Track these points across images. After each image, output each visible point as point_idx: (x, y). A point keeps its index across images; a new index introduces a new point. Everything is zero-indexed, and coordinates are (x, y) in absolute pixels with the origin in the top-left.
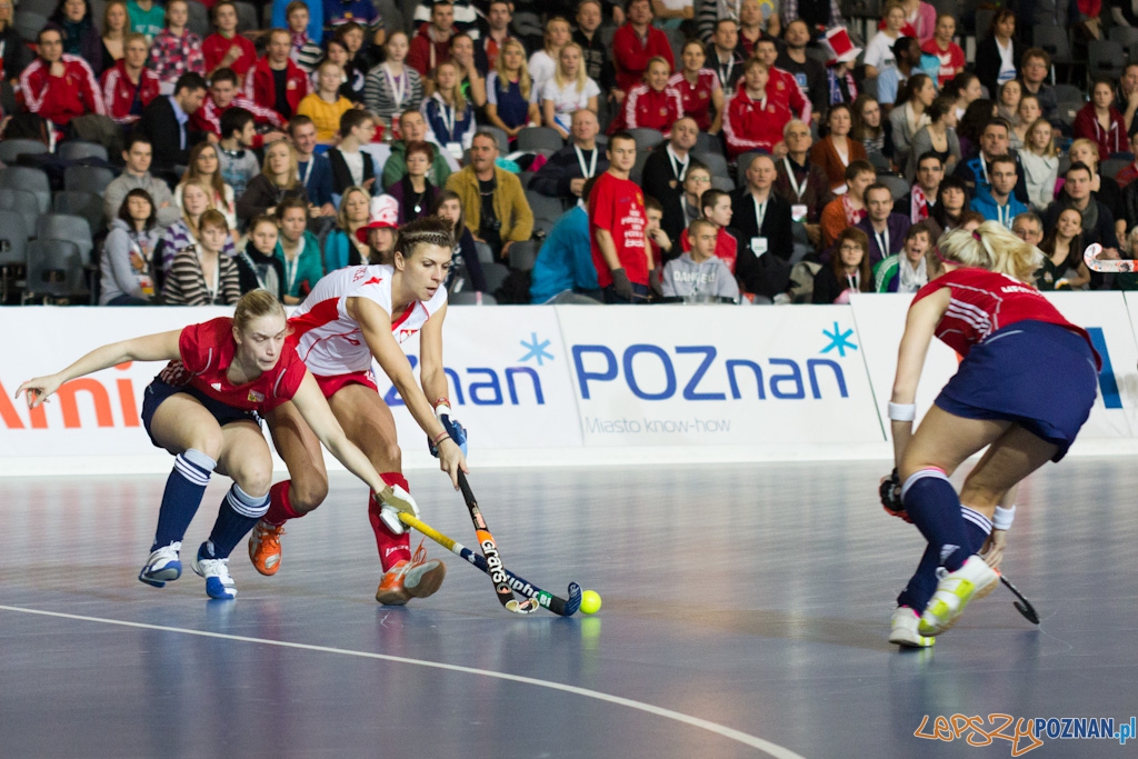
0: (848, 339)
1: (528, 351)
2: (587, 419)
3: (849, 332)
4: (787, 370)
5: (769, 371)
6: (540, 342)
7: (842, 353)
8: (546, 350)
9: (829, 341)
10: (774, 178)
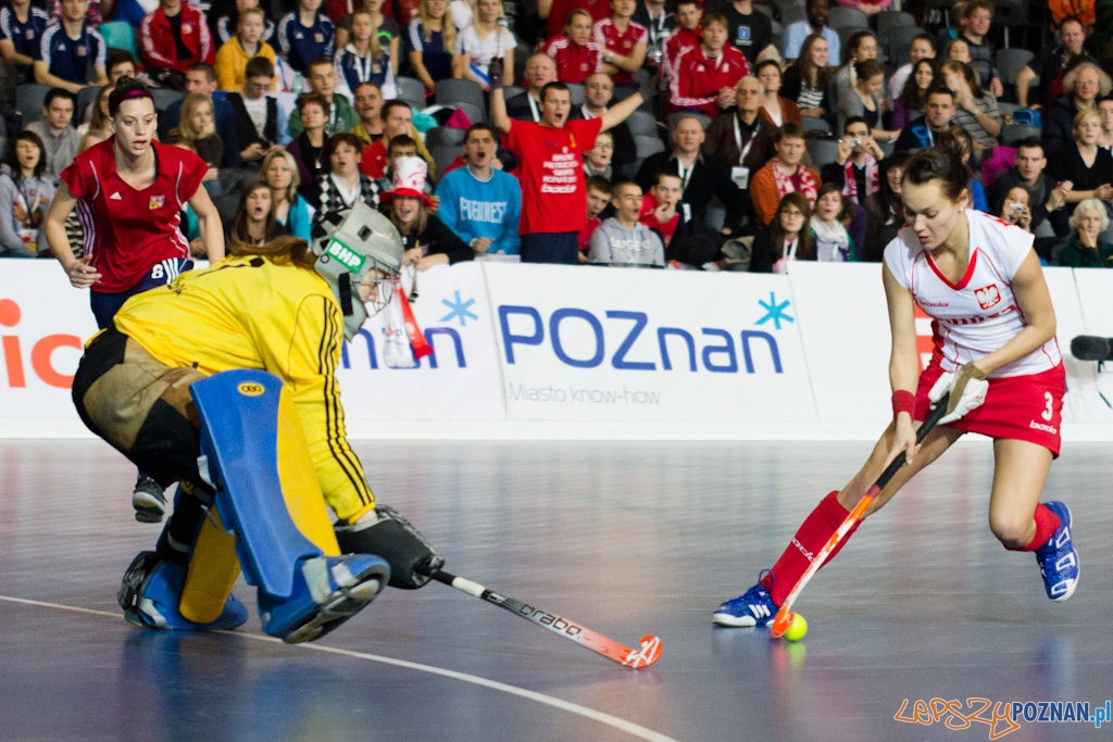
0: (784, 311)
1: (449, 310)
2: (511, 385)
3: (786, 304)
4: (721, 341)
5: (701, 342)
6: (464, 300)
7: (778, 326)
8: (470, 309)
9: (765, 312)
10: (702, 141)
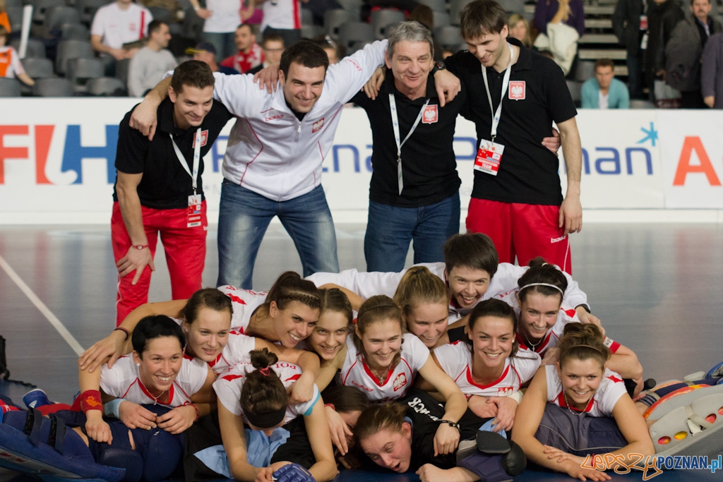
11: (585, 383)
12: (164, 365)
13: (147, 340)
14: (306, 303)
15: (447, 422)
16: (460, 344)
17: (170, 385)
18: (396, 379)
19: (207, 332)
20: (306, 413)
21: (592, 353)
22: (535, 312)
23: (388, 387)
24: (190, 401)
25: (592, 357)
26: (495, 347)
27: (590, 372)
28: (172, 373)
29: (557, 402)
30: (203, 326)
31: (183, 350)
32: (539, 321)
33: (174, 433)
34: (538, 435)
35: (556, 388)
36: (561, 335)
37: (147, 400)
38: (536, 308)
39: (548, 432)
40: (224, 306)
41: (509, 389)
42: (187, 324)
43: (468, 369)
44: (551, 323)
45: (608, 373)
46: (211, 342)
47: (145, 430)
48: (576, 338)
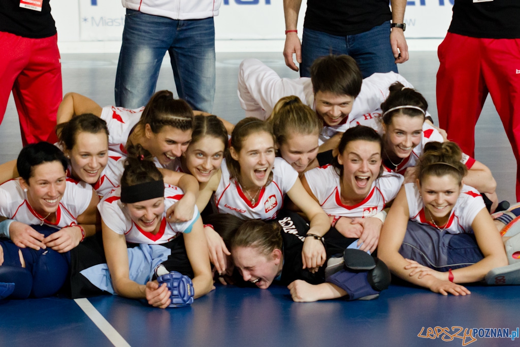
11: (443, 198)
12: (51, 188)
13: (32, 167)
14: (177, 127)
15: (312, 235)
16: (330, 168)
17: (57, 207)
18: (267, 201)
19: (88, 154)
20: (186, 230)
21: (449, 170)
22: (402, 132)
23: (260, 208)
24: (76, 222)
25: (449, 173)
26: (365, 169)
27: (447, 188)
28: (59, 195)
29: (418, 219)
30: (83, 150)
31: (65, 172)
32: (406, 141)
33: (61, 251)
34: (402, 251)
35: (417, 204)
36: (420, 153)
37: (35, 221)
38: (403, 128)
39: (411, 249)
40: (100, 129)
41: (373, 208)
42: (68, 151)
43: (337, 192)
44: (416, 142)
45: (466, 188)
46: (91, 164)
47: (34, 250)
48: (434, 156)
